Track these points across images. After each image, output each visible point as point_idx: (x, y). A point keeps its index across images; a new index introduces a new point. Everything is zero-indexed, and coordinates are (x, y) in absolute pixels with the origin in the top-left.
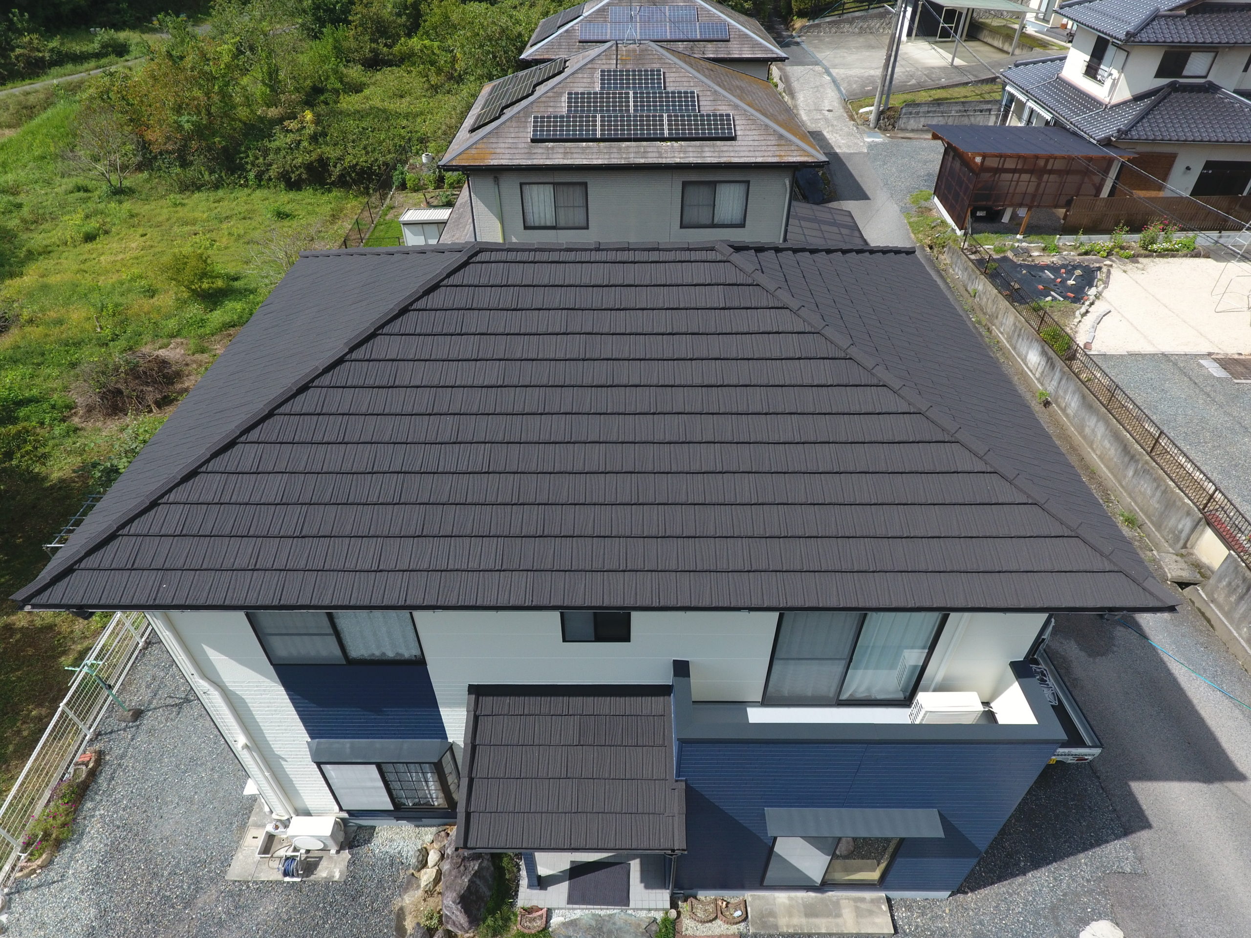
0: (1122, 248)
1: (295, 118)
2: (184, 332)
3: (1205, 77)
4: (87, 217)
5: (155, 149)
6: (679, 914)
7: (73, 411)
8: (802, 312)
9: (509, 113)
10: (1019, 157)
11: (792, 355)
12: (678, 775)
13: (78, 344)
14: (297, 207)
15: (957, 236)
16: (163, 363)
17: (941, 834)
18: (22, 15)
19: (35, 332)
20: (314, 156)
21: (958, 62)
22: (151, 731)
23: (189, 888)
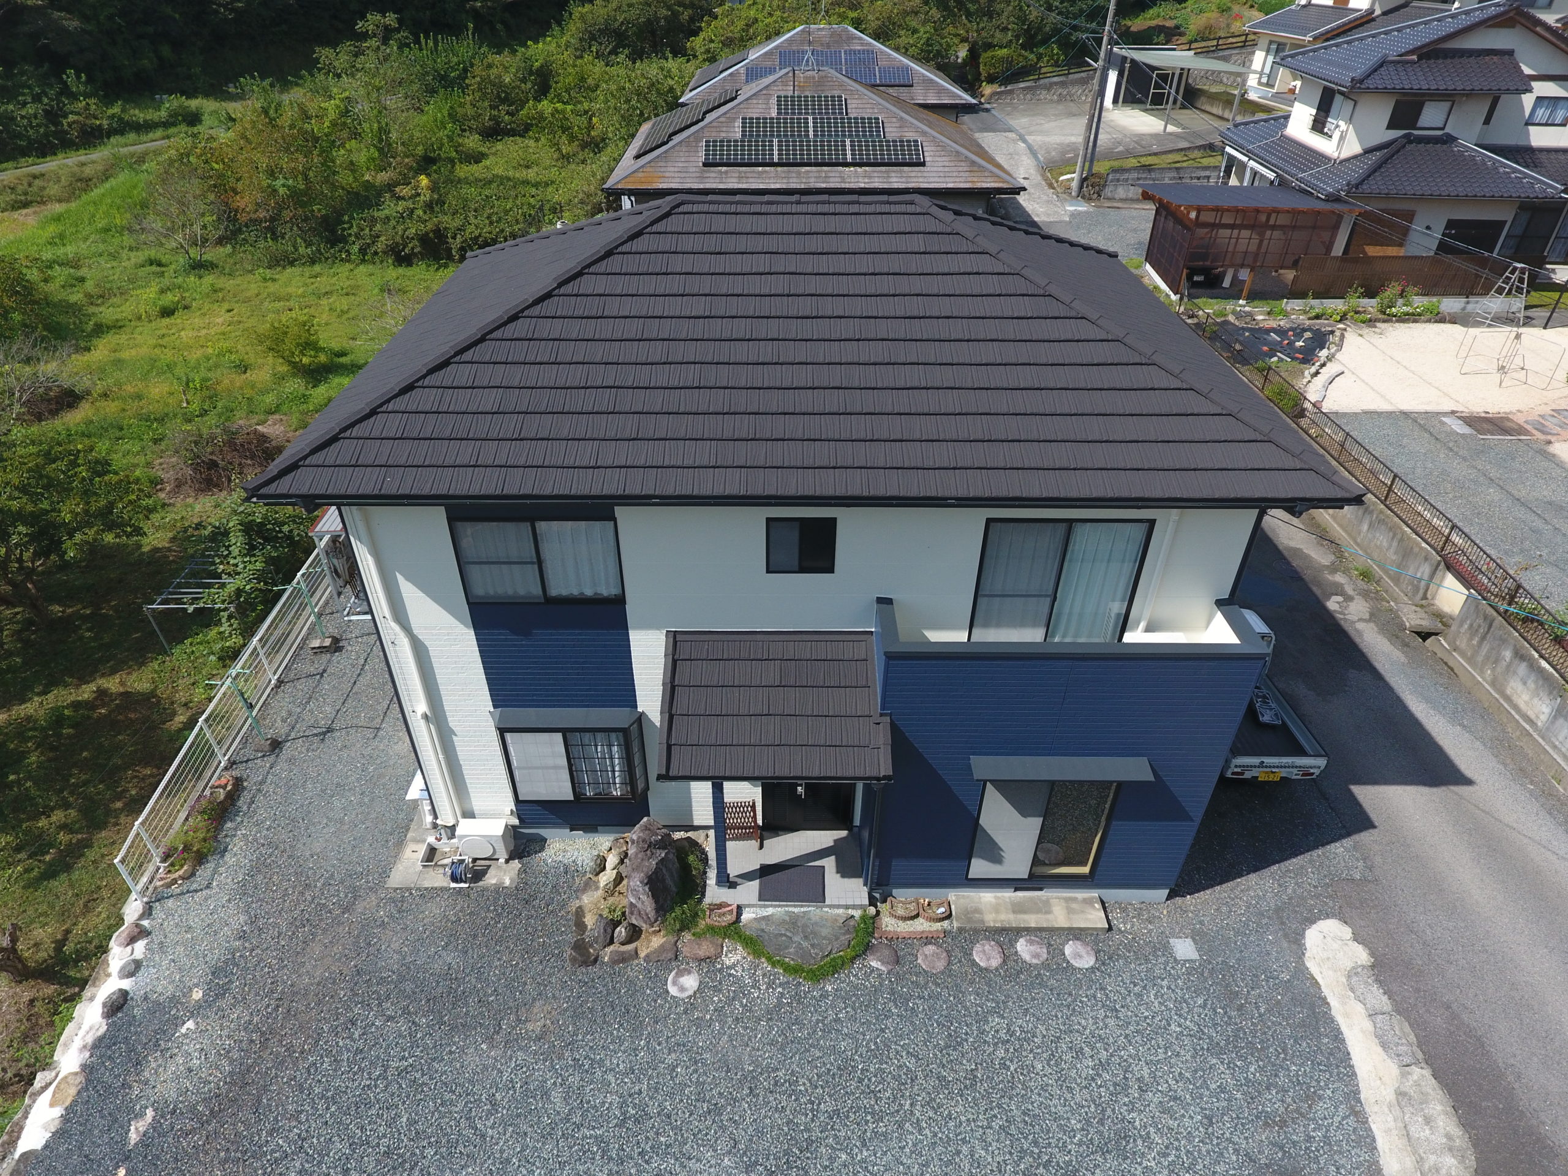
0: (1357, 312)
1: (408, 184)
2: (285, 408)
3: (1443, 129)
4: (162, 291)
5: (243, 218)
6: (878, 913)
7: (159, 487)
8: (1000, 256)
9: (677, 139)
10: (1237, 210)
11: (992, 292)
12: (883, 708)
13: (161, 420)
14: (408, 283)
15: (1171, 301)
16: (263, 438)
17: (1153, 779)
18: (78, 77)
19: (111, 408)
20: (430, 226)
21: (1171, 128)
22: (291, 760)
23: (346, 896)
